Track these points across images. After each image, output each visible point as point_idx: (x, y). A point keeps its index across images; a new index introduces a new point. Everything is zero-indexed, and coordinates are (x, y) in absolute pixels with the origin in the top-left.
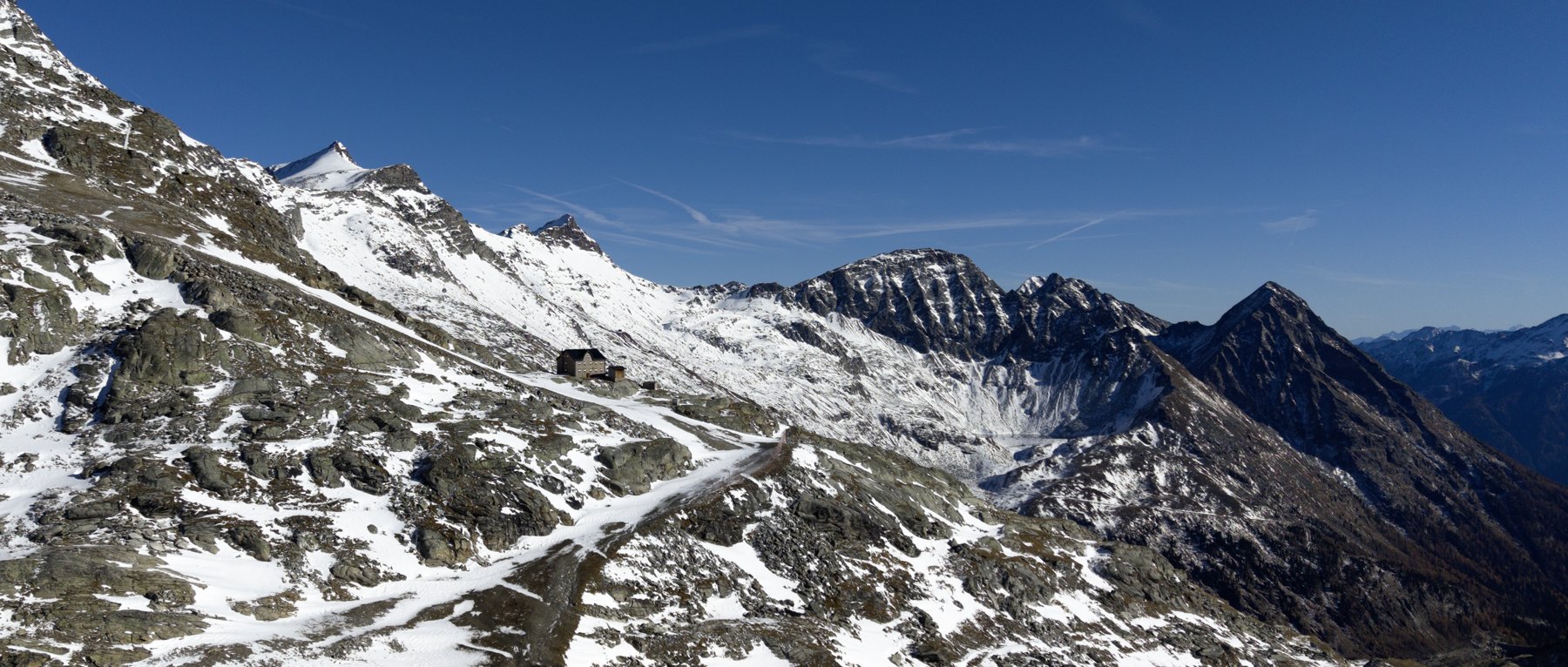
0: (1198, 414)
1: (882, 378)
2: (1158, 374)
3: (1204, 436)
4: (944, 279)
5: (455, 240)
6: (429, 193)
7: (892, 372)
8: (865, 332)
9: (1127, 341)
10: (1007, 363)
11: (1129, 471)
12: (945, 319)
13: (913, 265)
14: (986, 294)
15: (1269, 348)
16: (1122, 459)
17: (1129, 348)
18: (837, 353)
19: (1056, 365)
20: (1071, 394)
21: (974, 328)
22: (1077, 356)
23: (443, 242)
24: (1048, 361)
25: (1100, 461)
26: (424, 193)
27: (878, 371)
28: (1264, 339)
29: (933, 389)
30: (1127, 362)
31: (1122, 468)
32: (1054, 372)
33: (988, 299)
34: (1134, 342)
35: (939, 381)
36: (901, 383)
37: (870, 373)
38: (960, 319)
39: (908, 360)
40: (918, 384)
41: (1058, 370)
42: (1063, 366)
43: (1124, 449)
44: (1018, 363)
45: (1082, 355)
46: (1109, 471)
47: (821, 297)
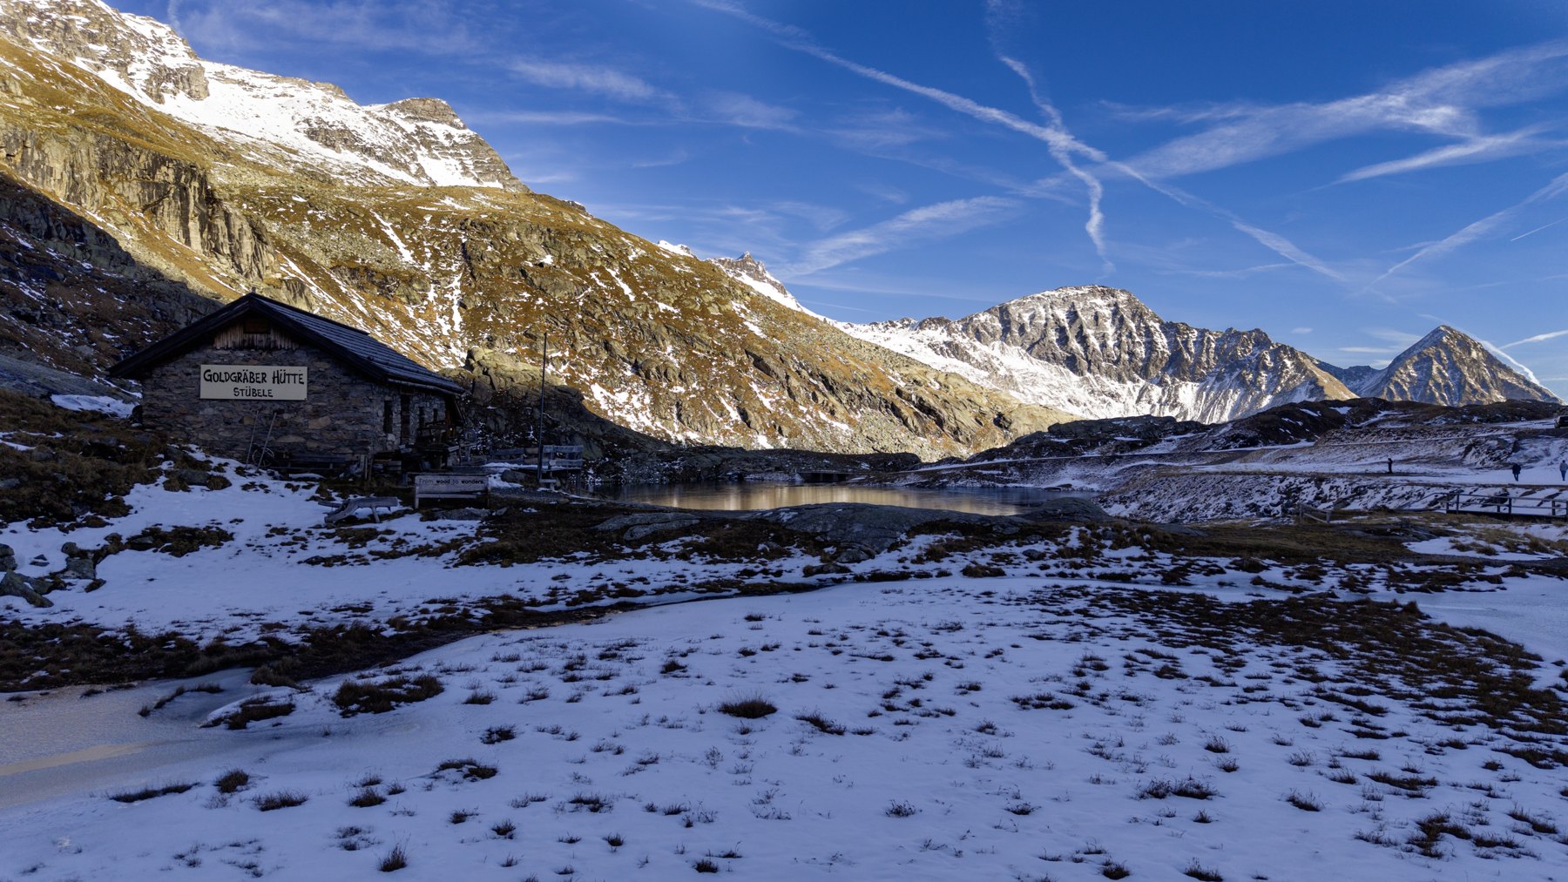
1: (1033, 395)
2: (1313, 386)
4: (1107, 312)
5: (476, 167)
6: (464, 128)
7: (1045, 390)
8: (1025, 358)
9: (1281, 359)
10: (1161, 383)
12: (1104, 345)
13: (1077, 299)
14: (1145, 323)
15: (1440, 381)
17: (1284, 366)
18: (986, 368)
19: (1210, 383)
20: (1223, 408)
21: (1132, 354)
22: (1231, 375)
23: (460, 167)
24: (1201, 381)
26: (459, 128)
27: (1031, 389)
28: (1435, 372)
29: (1085, 405)
30: (1280, 377)
32: (1207, 389)
33: (1147, 328)
34: (1289, 359)
35: (1092, 399)
36: (1052, 399)
37: (1021, 389)
38: (1119, 345)
39: (1064, 381)
40: (1069, 401)
41: (1211, 388)
42: (1217, 385)
44: (1173, 383)
45: (1236, 373)
47: (985, 329)
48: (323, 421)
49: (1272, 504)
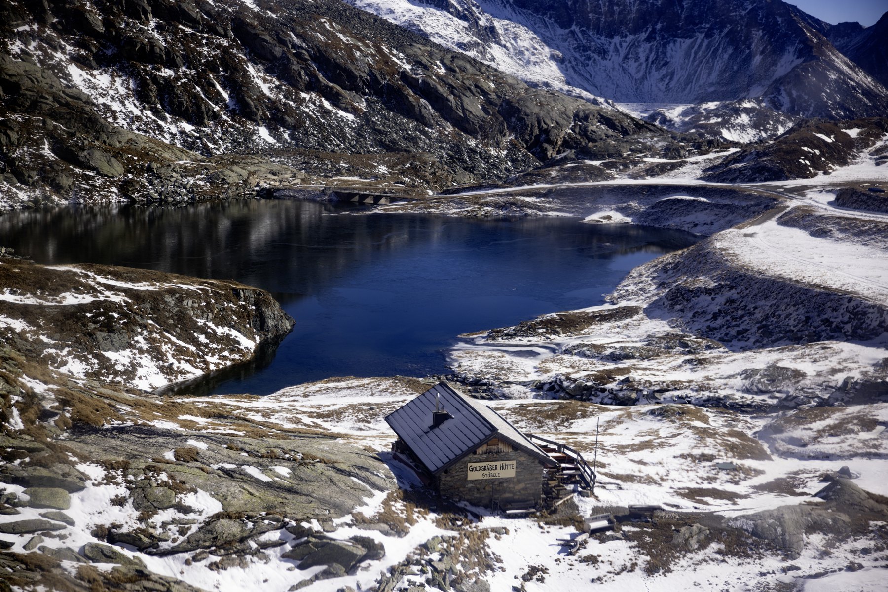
0: (836, 81)
2: (801, 46)
3: (839, 103)
10: (649, 39)
11: (749, 130)
16: (744, 119)
19: (699, 41)
22: (721, 31)
24: (691, 38)
25: (720, 120)
31: (743, 127)
32: (696, 47)
35: (577, 55)
36: (534, 54)
41: (700, 46)
42: (706, 42)
43: (747, 111)
44: (661, 39)
45: (726, 30)
46: (728, 129)
48: (522, 486)
49: (842, 322)
